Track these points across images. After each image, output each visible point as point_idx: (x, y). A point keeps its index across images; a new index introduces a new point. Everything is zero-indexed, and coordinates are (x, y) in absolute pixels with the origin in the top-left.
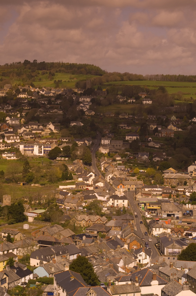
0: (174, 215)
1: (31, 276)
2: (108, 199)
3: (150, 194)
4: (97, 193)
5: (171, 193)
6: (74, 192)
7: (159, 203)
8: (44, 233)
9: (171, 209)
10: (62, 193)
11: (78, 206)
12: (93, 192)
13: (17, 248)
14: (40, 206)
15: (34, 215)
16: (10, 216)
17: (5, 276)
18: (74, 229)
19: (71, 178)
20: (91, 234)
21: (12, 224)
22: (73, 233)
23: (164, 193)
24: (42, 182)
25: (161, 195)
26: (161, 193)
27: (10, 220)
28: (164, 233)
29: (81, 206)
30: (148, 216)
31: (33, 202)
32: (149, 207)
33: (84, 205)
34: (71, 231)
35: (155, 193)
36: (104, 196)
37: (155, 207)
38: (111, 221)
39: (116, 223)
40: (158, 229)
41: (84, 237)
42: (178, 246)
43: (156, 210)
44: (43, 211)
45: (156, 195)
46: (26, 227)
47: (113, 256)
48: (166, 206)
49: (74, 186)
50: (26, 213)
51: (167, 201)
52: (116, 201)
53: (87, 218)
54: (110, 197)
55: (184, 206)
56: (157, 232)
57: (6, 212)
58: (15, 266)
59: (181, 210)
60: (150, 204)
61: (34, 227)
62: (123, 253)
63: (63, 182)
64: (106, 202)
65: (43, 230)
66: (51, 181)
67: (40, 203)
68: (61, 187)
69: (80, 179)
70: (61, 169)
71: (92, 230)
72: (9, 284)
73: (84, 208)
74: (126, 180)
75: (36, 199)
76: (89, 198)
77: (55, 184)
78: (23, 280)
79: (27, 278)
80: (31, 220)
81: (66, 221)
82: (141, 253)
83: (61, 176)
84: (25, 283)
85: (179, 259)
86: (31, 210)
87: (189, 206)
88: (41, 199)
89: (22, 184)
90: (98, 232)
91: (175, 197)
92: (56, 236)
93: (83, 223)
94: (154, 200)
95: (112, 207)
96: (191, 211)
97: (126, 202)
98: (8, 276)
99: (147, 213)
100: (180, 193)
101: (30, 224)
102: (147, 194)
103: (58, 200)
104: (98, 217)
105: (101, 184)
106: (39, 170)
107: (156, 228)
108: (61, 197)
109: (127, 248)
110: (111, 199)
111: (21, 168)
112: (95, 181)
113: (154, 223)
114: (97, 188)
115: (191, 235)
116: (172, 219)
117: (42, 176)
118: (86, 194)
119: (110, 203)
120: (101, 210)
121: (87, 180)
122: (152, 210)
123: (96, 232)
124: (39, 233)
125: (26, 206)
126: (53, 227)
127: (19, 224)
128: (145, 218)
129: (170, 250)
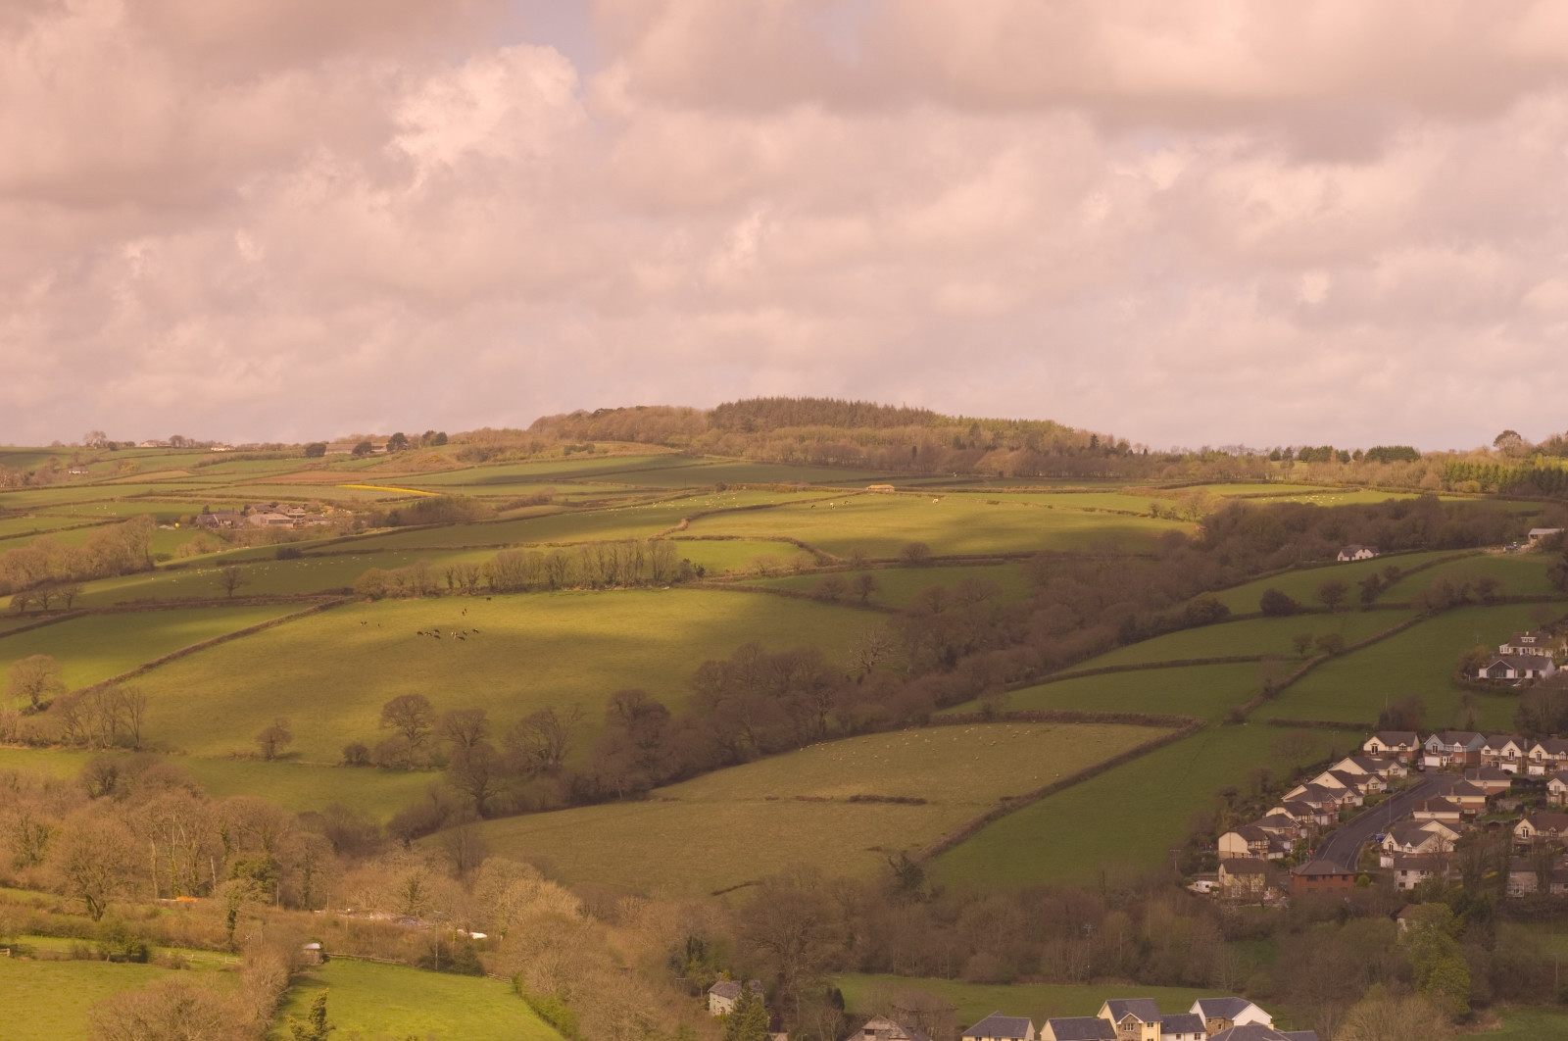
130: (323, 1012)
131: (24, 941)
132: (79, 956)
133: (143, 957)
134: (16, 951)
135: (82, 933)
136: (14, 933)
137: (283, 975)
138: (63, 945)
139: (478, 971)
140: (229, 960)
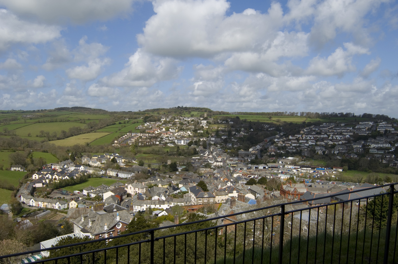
0: (243, 169)
1: (179, 191)
2: (214, 162)
3: (233, 160)
4: (209, 160)
5: (242, 160)
6: (199, 159)
7: (236, 164)
8: (185, 175)
9: (242, 166)
10: (193, 159)
11: (201, 165)
12: (207, 159)
13: (173, 181)
14: (184, 165)
15: (181, 168)
16: (171, 169)
17: (167, 190)
18: (199, 174)
19: (198, 154)
20: (206, 176)
21: (171, 172)
22: (198, 175)
23: (238, 160)
24: (185, 156)
25: (237, 161)
26: (237, 160)
27: (171, 170)
28: (239, 175)
29: (202, 165)
30: (232, 169)
31: (181, 164)
32: (232, 166)
33: (203, 164)
34: (197, 175)
35: (235, 160)
36: (212, 161)
37: (235, 165)
38: (215, 171)
39: (217, 172)
40: (236, 174)
41: (203, 177)
42: (245, 180)
43: (235, 167)
44: (185, 167)
45: (235, 161)
46: (177, 173)
47: (216, 183)
48: (239, 165)
49: (199, 157)
50: (177, 168)
51: (240, 163)
52: (217, 163)
53: (204, 169)
54: (215, 161)
55: (247, 165)
56: (235, 175)
57: (169, 167)
58: (172, 186)
59: (246, 167)
60: (233, 164)
61: (181, 173)
62: (220, 182)
63: (194, 155)
64: (213, 164)
65: (185, 174)
66: (189, 155)
67: (184, 164)
68: (193, 158)
69: (202, 154)
70: (193, 150)
71: (207, 174)
72: (169, 193)
73: (203, 166)
74: (222, 154)
75: (182, 162)
76: (205, 162)
77: (191, 157)
78: (175, 192)
79: (177, 191)
80: (180, 170)
81: (195, 171)
82: (228, 183)
83: (193, 153)
84: (176, 193)
85: (245, 185)
86: (180, 167)
87: (250, 165)
88: (184, 162)
89: (176, 156)
90: (209, 175)
91: (244, 162)
92: (191, 176)
93: (203, 172)
94: (235, 162)
95: (215, 165)
96: (251, 167)
97: (222, 164)
98: (168, 190)
99: (231, 168)
100: (246, 160)
101: (179, 172)
102: (231, 160)
103: (192, 162)
104: (209, 169)
105: (211, 156)
106: (183, 150)
107: (235, 173)
108: (193, 161)
109: (222, 180)
110: (215, 162)
111: (176, 150)
112: (208, 155)
113: (234, 172)
114: (209, 158)
115: (251, 177)
116: (242, 170)
117: (185, 153)
118: (204, 160)
119: (215, 164)
120: (211, 166)
121: (205, 155)
122: (234, 166)
123: (208, 175)
124: (183, 175)
125: (178, 165)
126: (189, 172)
127: (175, 172)
128: (230, 170)
129: (241, 182)
130: (32, 155)
131: (3, 150)
132: (8, 152)
133: (15, 152)
134: (2, 151)
135: (9, 150)
136: (2, 150)
137: (29, 152)
138: (7, 151)
139: (48, 152)
140: (23, 152)
